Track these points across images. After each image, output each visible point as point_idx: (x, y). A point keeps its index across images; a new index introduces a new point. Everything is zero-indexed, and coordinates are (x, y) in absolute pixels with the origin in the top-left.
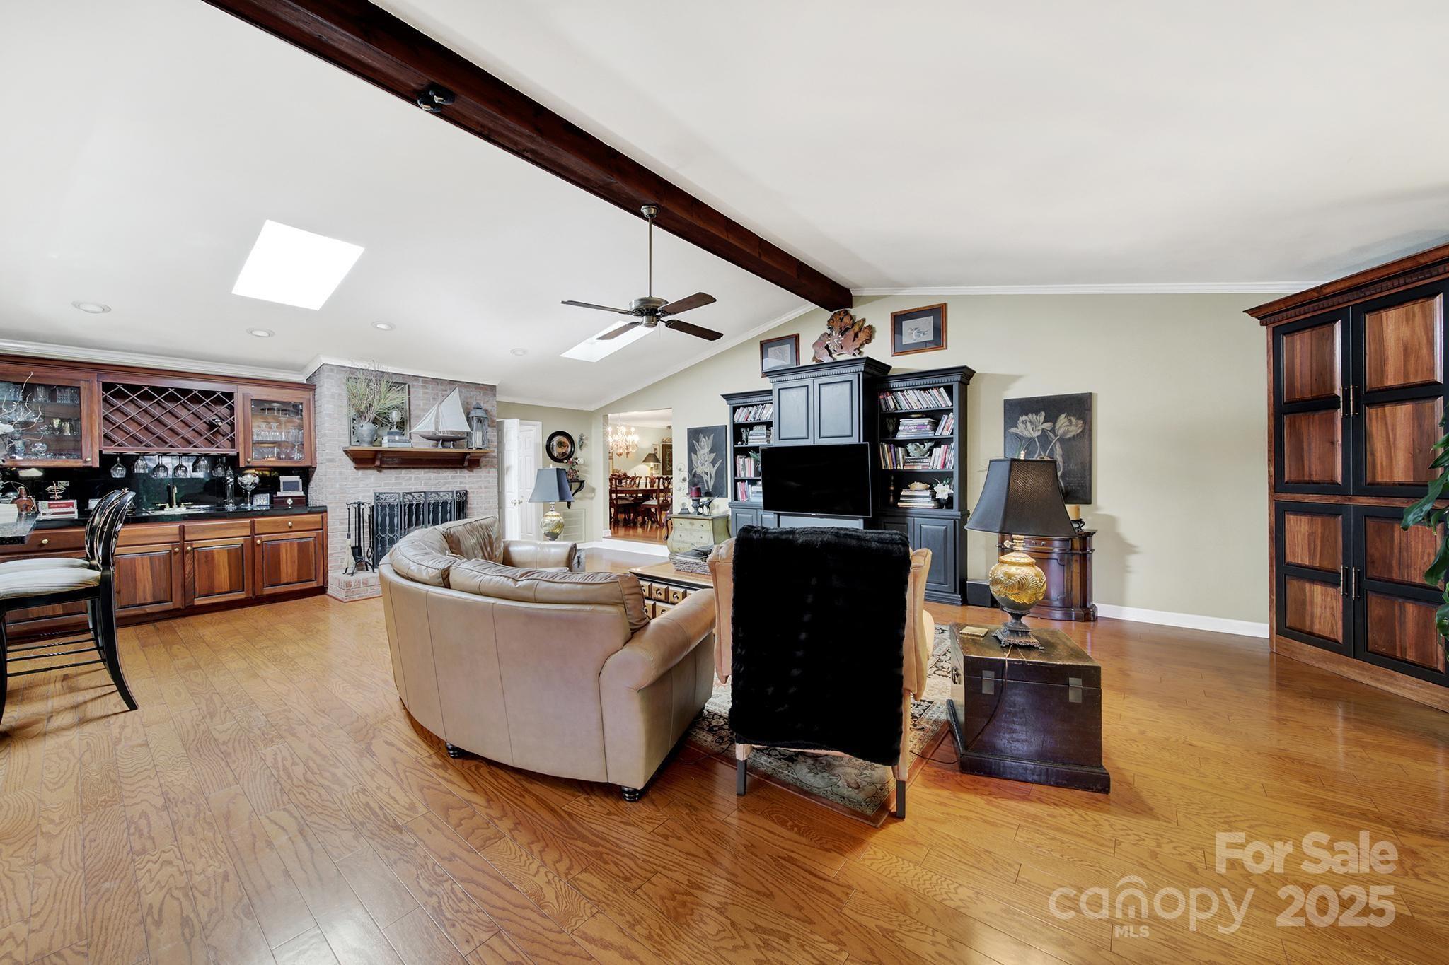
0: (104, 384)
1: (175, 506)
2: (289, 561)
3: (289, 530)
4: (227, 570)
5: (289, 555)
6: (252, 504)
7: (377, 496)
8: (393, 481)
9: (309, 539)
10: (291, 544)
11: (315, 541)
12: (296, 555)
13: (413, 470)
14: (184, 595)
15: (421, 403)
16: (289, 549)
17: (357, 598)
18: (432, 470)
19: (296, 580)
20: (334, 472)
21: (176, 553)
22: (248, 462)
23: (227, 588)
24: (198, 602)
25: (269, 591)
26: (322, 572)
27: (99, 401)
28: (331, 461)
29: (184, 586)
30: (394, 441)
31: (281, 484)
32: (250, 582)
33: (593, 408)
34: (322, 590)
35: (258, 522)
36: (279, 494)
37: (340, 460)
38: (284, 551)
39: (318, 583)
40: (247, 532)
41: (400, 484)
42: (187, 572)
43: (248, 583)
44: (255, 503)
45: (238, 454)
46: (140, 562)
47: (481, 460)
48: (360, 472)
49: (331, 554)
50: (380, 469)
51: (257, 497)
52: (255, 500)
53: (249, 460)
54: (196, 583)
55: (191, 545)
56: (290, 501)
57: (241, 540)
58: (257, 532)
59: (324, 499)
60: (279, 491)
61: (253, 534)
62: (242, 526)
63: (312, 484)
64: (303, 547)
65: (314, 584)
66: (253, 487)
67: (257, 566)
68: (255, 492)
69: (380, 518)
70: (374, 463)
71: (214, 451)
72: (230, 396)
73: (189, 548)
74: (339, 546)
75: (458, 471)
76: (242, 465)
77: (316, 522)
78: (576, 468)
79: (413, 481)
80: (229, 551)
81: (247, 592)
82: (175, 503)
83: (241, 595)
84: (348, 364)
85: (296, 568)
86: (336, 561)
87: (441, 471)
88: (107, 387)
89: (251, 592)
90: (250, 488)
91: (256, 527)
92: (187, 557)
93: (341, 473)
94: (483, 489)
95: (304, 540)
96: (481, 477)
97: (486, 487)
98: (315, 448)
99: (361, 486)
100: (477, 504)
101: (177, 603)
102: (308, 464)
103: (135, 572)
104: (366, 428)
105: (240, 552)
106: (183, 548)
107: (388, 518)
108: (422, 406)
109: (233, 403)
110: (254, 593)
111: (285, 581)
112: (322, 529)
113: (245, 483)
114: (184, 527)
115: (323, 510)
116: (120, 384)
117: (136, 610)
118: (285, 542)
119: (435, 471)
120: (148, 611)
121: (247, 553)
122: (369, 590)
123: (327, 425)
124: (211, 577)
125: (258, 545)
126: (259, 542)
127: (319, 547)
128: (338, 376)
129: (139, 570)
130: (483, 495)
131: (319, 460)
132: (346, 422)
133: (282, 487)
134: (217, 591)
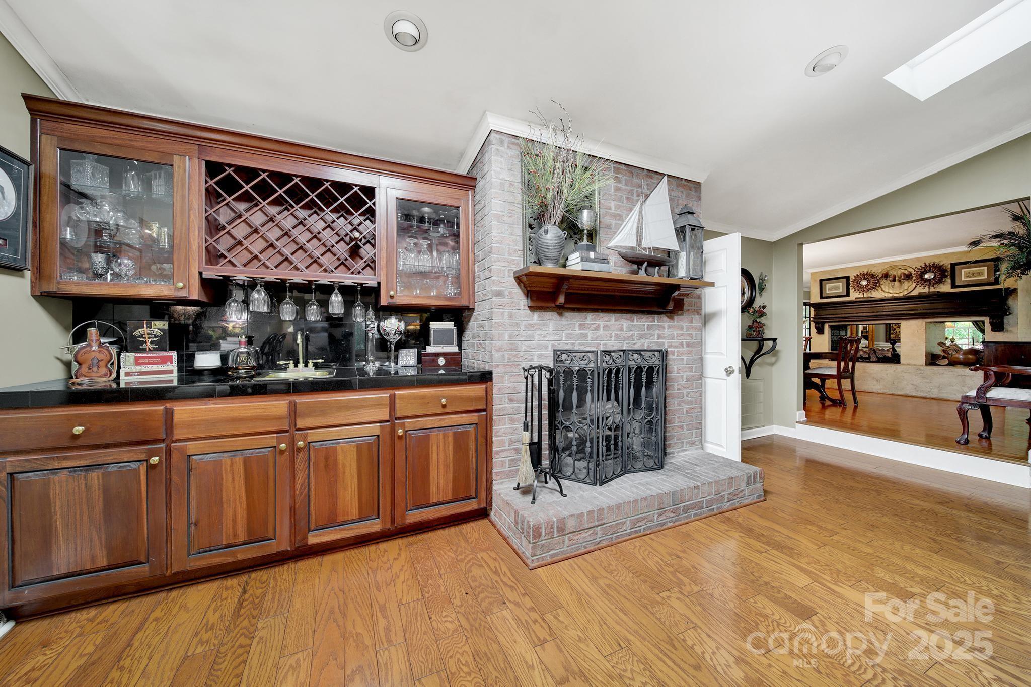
0: (208, 163)
1: (301, 365)
2: (441, 467)
3: (442, 411)
4: (356, 481)
5: (441, 455)
6: (396, 363)
7: (558, 355)
8: (578, 332)
9: (468, 428)
10: (445, 436)
11: (476, 429)
12: (451, 456)
13: (601, 315)
14: (294, 526)
15: (613, 204)
16: (441, 444)
17: (549, 560)
18: (624, 316)
19: (450, 498)
20: (502, 314)
21: (282, 452)
22: (392, 297)
23: (354, 513)
24: (314, 539)
25: (414, 516)
26: (484, 483)
27: (199, 190)
28: (499, 294)
29: (293, 510)
30: (588, 260)
31: (432, 332)
32: (389, 500)
33: (774, 237)
34: (483, 513)
35: (402, 397)
36: (430, 349)
37: (510, 293)
38: (435, 447)
39: (479, 503)
40: (384, 414)
41: (586, 336)
42: (298, 486)
43: (385, 503)
44: (401, 363)
45: (379, 283)
46: (229, 469)
47: (686, 300)
48: (536, 315)
49: (498, 453)
50: (560, 310)
51: (403, 352)
52: (400, 358)
53: (392, 293)
54: (312, 504)
55: (304, 438)
56: (441, 361)
57: (375, 429)
58: (398, 415)
59: (487, 358)
60: (429, 344)
61: (394, 419)
62: (377, 404)
63: (468, 335)
64: (460, 440)
65: (472, 505)
66: (397, 338)
67: (399, 474)
68: (400, 345)
69: (561, 394)
70: (555, 299)
71: (349, 279)
72: (370, 192)
73: (301, 443)
74: (506, 439)
75: (656, 317)
76: (384, 302)
77: (477, 399)
78: (763, 320)
79: (601, 332)
80: (359, 447)
81: (384, 522)
82: (301, 360)
83: (374, 526)
84: (523, 131)
85: (451, 476)
86: (503, 464)
87: (635, 317)
88: (213, 168)
89: (388, 519)
90: (394, 339)
91: (397, 405)
92: (300, 457)
93: (511, 316)
94: (685, 349)
95: (462, 429)
96: (682, 329)
97: (688, 345)
98: (474, 278)
99: (537, 338)
100: (679, 370)
101: (282, 543)
102: (464, 303)
103: (221, 485)
104: (551, 234)
105: (374, 449)
106: (292, 442)
107: (575, 394)
108: (613, 211)
109: (374, 204)
110: (393, 521)
111: (435, 501)
112: (485, 409)
113: (388, 330)
114: (295, 403)
115: (485, 377)
116: (230, 166)
117: (220, 555)
118: (435, 432)
119: (629, 316)
120: (240, 557)
121: (385, 450)
122: (567, 542)
123: (494, 233)
124: (333, 496)
125: (400, 437)
126: (400, 432)
127: (481, 440)
128: (509, 151)
129: (227, 482)
130: (685, 358)
131: (479, 296)
132: (519, 231)
133: (432, 339)
134: (340, 519)
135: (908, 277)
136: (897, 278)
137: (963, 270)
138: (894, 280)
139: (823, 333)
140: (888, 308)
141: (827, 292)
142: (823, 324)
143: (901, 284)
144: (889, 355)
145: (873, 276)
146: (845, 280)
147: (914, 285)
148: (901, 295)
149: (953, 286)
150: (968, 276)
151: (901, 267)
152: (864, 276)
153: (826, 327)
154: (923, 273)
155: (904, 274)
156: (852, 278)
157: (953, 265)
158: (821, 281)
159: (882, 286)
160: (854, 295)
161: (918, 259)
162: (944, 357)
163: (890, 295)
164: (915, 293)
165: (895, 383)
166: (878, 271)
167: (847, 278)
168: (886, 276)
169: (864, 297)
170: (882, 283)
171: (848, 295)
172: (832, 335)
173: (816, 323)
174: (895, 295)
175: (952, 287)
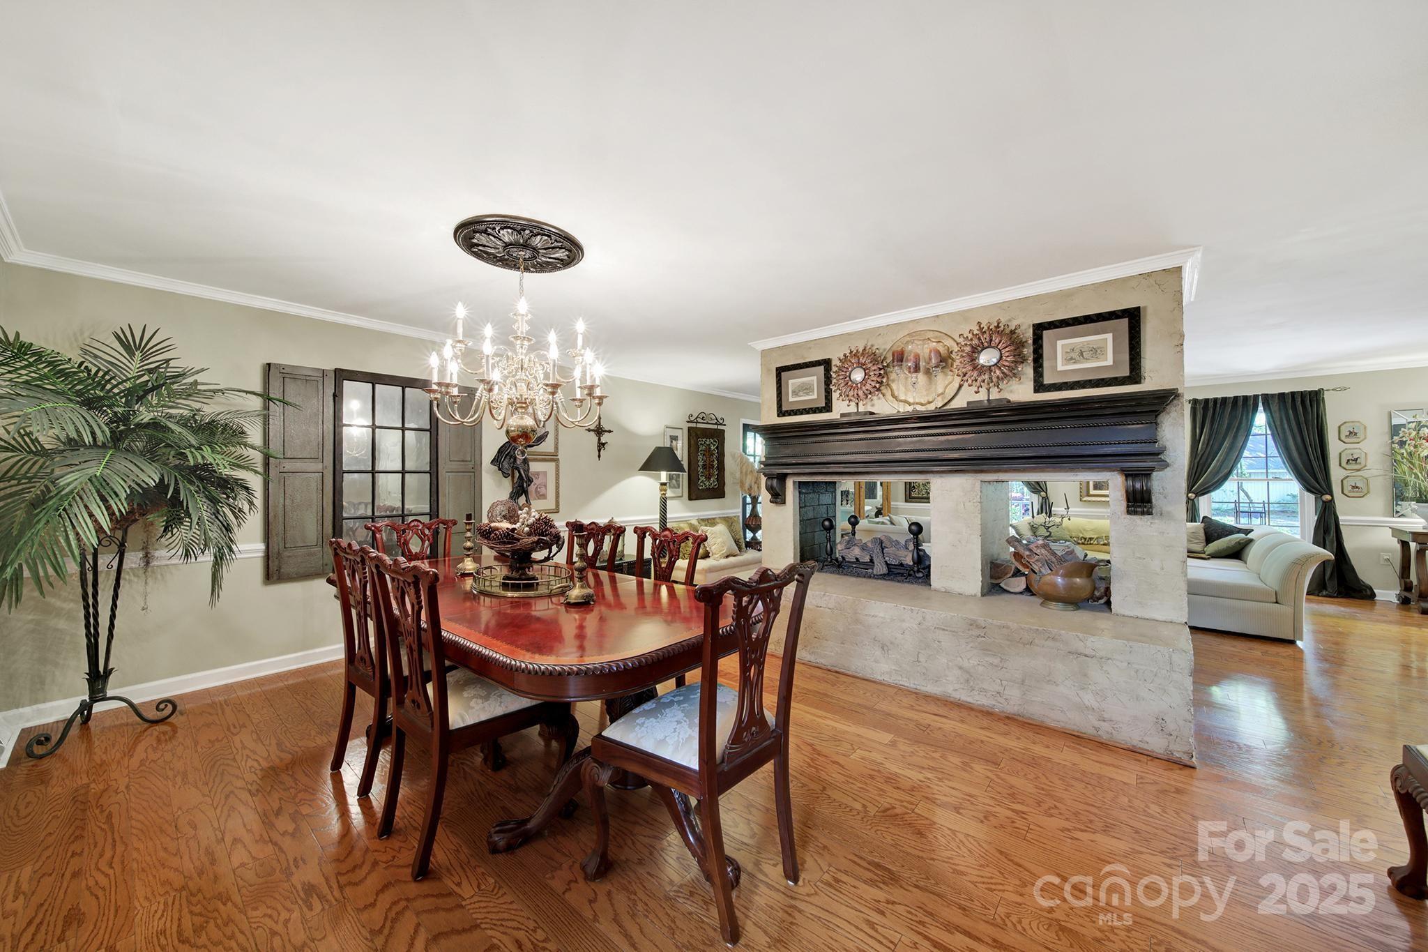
135: (944, 361)
136: (922, 364)
137: (1060, 343)
138: (917, 369)
139: (784, 502)
140: (906, 442)
141: (791, 399)
142: (782, 478)
143: (930, 379)
144: (909, 561)
145: (875, 358)
146: (822, 368)
147: (957, 380)
148: (931, 407)
149: (1039, 387)
150: (1071, 360)
151: (930, 335)
152: (858, 358)
153: (790, 484)
154: (976, 350)
155: (938, 352)
156: (836, 362)
157: (1039, 329)
158: (780, 370)
159: (894, 386)
160: (841, 408)
161: (964, 315)
162: (1017, 573)
163: (910, 409)
164: (960, 403)
165: (922, 659)
166: (884, 345)
167: (827, 363)
168: (900, 357)
169: (858, 413)
170: (893, 376)
171: (828, 408)
172: (802, 506)
173: (770, 477)
174: (919, 408)
175: (1036, 391)
